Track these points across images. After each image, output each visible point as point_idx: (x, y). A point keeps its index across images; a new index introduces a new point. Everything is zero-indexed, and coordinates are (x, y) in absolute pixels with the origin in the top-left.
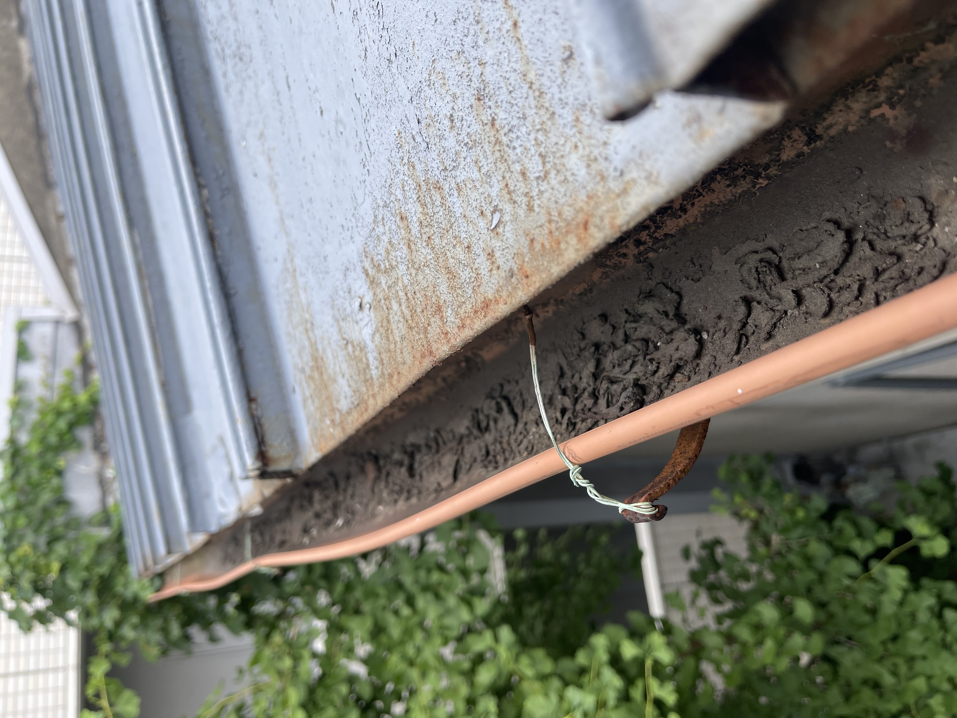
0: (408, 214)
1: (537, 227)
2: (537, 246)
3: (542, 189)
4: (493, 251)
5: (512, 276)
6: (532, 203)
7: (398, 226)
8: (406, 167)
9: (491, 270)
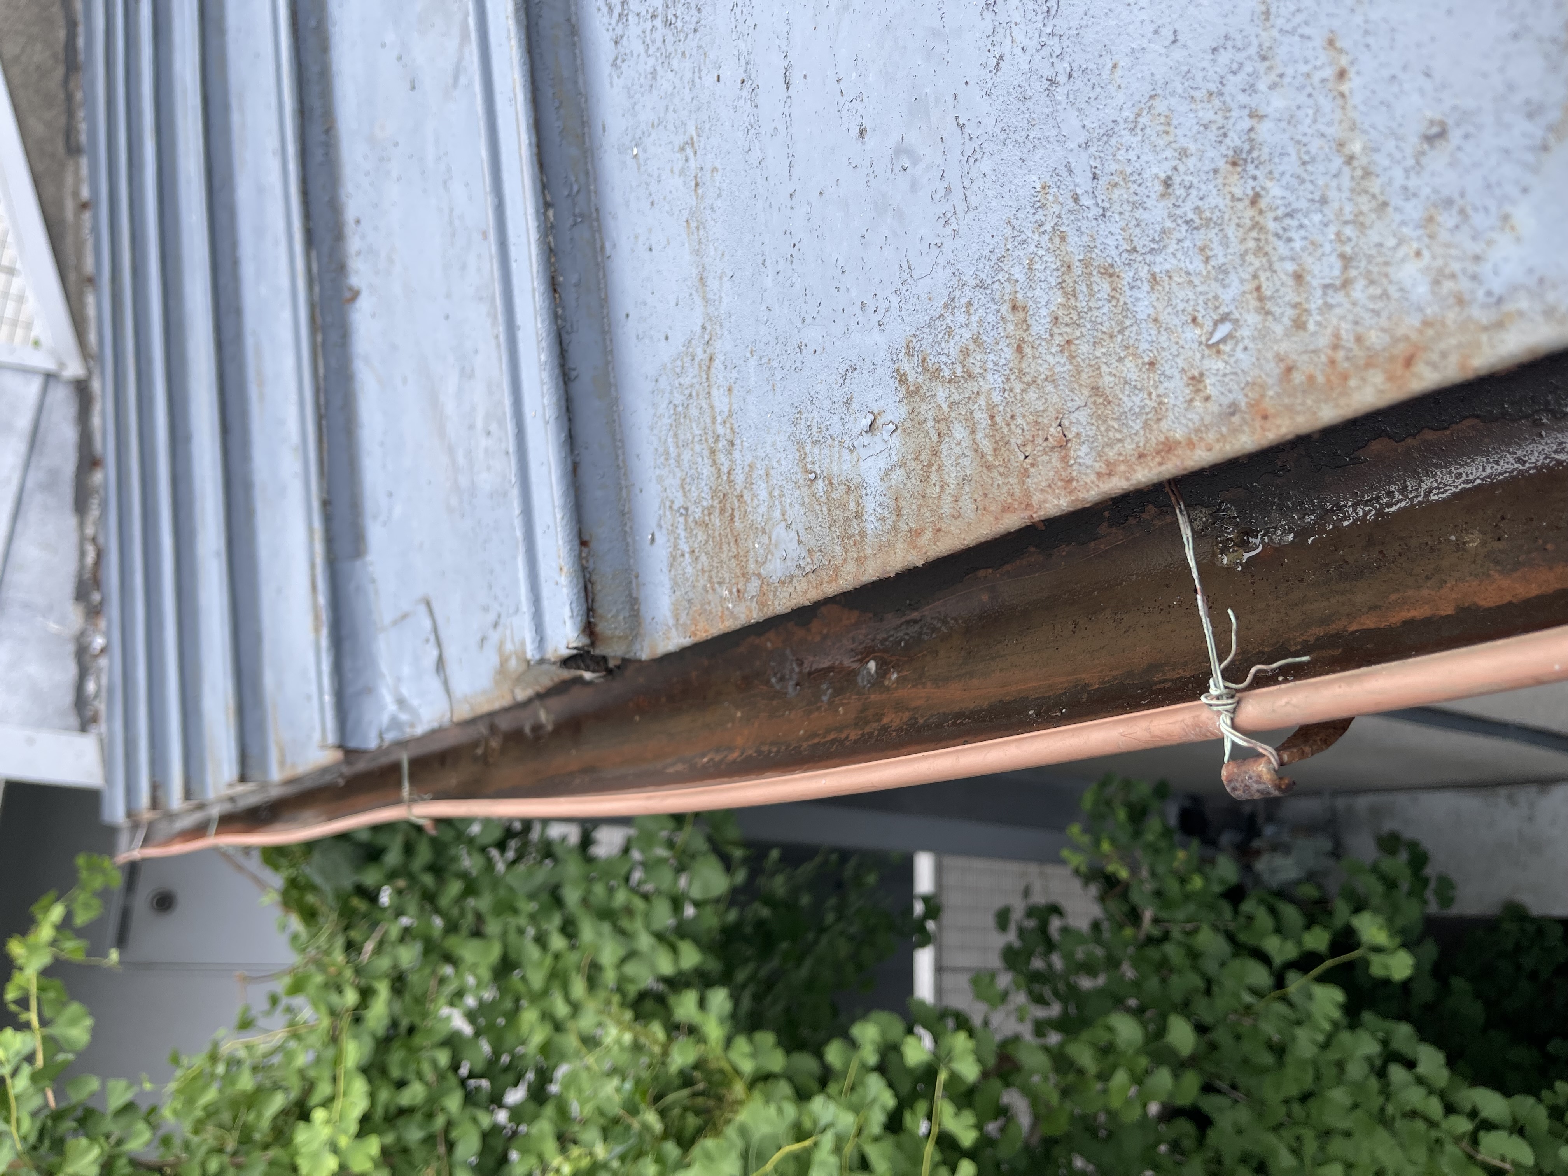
0: (1031, 303)
1: (1305, 352)
2: (1298, 378)
3: (1331, 301)
4: (1202, 375)
5: (1233, 414)
6: (1304, 319)
7: (1002, 318)
8: (1046, 237)
9: (1191, 400)
